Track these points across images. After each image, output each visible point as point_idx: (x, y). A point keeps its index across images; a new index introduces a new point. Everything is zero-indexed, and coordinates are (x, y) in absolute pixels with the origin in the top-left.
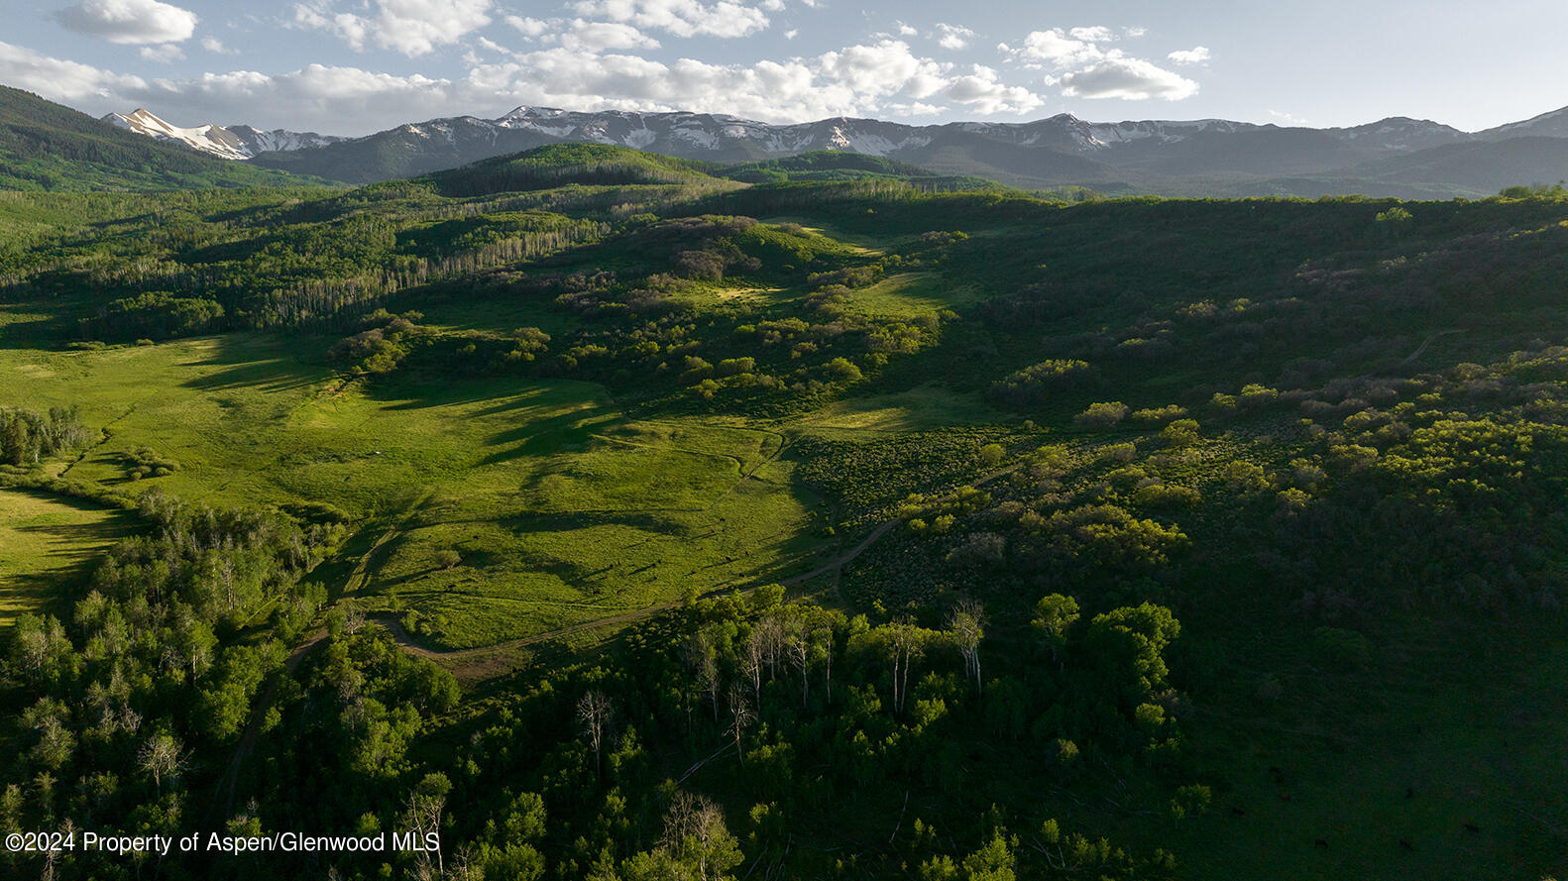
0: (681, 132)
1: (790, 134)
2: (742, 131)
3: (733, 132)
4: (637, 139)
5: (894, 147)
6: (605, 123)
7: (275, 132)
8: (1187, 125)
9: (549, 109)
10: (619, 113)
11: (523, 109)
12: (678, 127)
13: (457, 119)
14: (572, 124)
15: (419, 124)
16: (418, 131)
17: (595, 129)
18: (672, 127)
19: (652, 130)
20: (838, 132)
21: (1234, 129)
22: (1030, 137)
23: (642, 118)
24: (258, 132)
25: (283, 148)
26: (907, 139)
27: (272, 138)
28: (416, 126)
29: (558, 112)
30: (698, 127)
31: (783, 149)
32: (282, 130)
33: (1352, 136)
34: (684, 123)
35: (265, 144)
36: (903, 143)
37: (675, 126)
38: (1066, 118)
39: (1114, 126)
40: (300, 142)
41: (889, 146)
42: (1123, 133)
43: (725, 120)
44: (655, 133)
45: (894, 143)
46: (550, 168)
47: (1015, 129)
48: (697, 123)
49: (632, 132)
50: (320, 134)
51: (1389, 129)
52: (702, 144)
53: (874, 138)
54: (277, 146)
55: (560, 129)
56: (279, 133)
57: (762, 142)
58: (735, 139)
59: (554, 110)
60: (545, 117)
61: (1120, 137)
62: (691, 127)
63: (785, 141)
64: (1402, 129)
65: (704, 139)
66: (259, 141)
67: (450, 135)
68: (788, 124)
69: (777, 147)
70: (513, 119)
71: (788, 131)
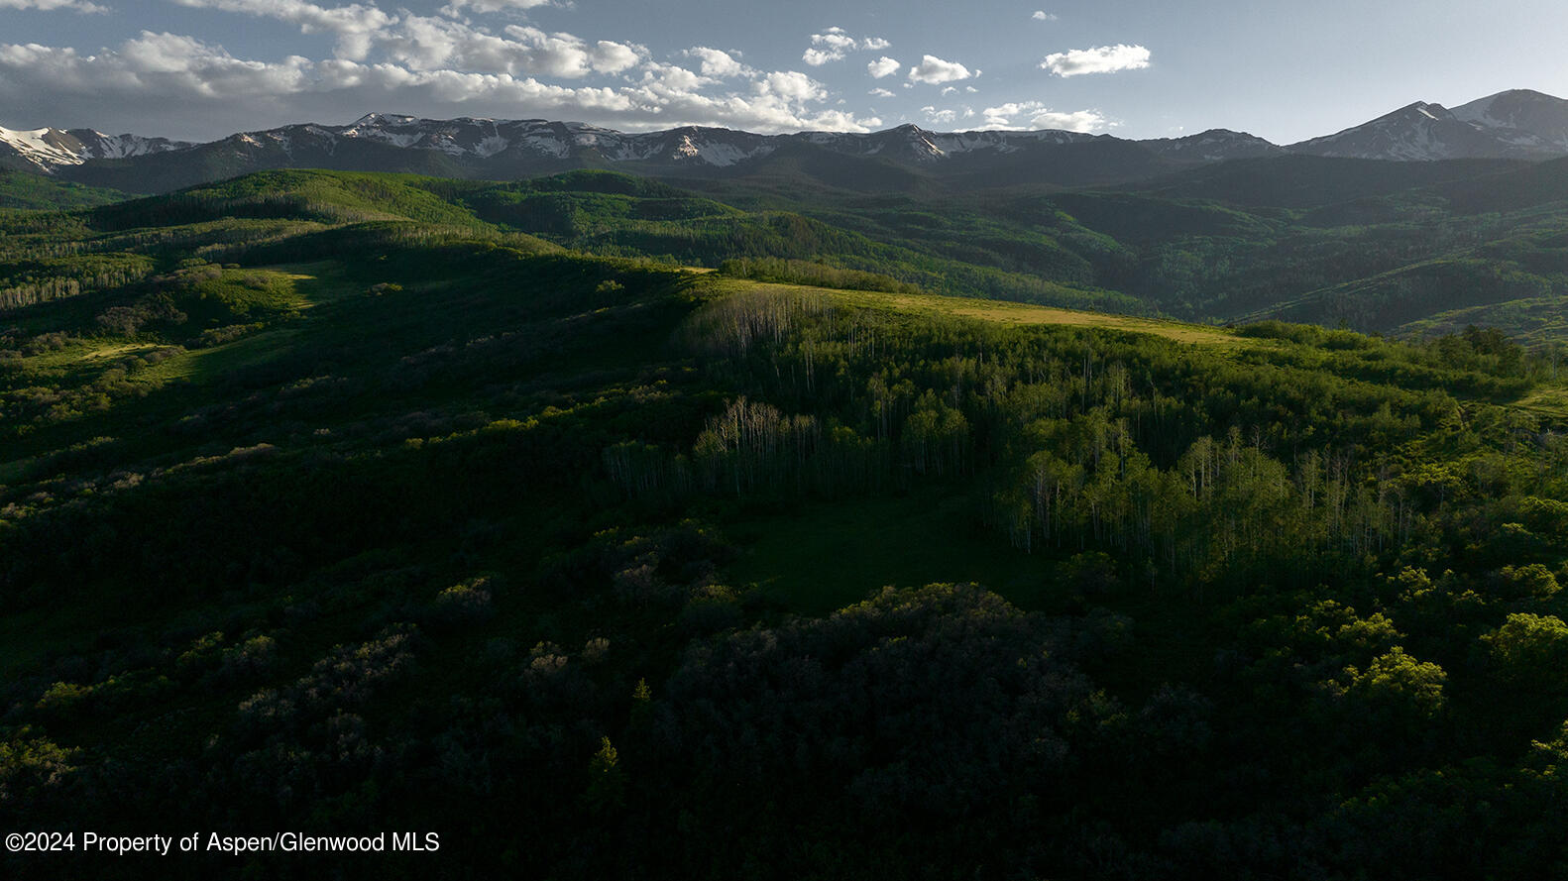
0: (532, 139)
1: (642, 142)
2: (593, 139)
3: (584, 140)
4: (488, 146)
5: (744, 156)
6: (456, 131)
7: (121, 137)
8: (1028, 135)
9: (400, 116)
10: (471, 120)
11: (373, 116)
12: (529, 135)
13: (296, 127)
14: (422, 131)
15: (254, 133)
16: (251, 140)
17: (443, 137)
18: (524, 135)
19: (505, 137)
20: (687, 141)
21: (1071, 140)
22: (875, 147)
23: (495, 125)
24: (103, 135)
25: (130, 154)
26: (758, 148)
27: (118, 143)
28: (249, 135)
29: (409, 120)
30: (549, 135)
31: (633, 157)
32: (129, 135)
33: (1178, 147)
34: (537, 131)
35: (110, 149)
36: (753, 152)
37: (527, 134)
38: (908, 128)
39: (958, 135)
40: (148, 147)
41: (739, 155)
42: (967, 143)
43: (578, 129)
44: (507, 141)
45: (745, 152)
46: (219, 200)
47: (862, 139)
48: (549, 130)
49: (484, 140)
50: (171, 139)
51: (1211, 140)
52: (552, 153)
53: (725, 146)
54: (124, 152)
55: (410, 137)
56: (126, 138)
57: (612, 152)
58: (585, 147)
59: (405, 117)
60: (395, 124)
61: (964, 147)
62: (543, 135)
63: (637, 150)
64: (1221, 141)
65: (554, 147)
66: (103, 146)
67: (286, 144)
68: (641, 133)
69: (627, 155)
70: (362, 126)
71: (641, 139)
